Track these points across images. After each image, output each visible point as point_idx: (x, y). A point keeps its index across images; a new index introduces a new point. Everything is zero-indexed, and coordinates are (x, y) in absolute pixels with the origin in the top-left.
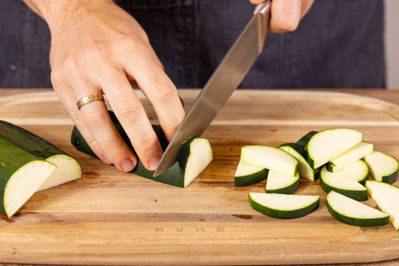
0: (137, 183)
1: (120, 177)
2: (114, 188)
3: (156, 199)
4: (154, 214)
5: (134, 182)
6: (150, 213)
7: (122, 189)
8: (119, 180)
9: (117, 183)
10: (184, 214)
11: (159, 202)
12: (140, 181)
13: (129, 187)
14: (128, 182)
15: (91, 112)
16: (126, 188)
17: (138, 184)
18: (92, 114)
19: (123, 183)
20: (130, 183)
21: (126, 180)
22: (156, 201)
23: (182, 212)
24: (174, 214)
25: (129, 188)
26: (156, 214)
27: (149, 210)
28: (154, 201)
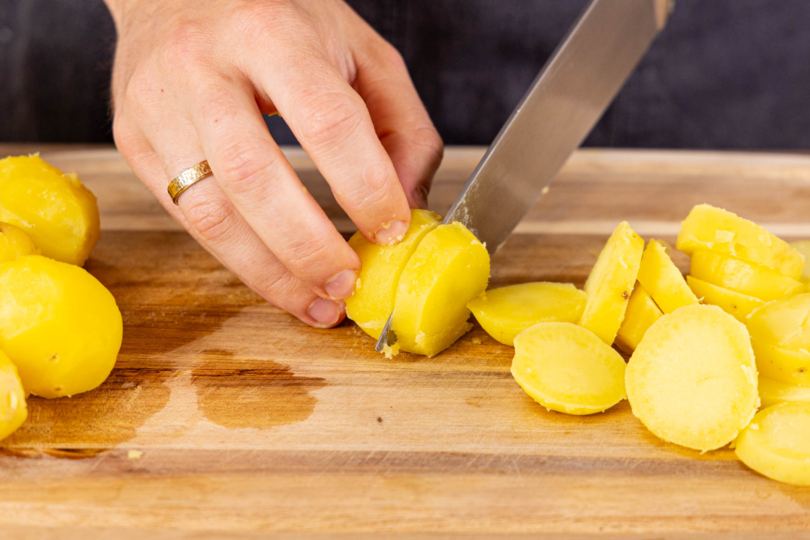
3: (380, 415)
4: (376, 453)
6: (367, 453)
10: (454, 454)
11: (386, 422)
12: (338, 371)
22: (380, 420)
24: (427, 453)
26: (383, 454)
27: (365, 443)
28: (377, 422)
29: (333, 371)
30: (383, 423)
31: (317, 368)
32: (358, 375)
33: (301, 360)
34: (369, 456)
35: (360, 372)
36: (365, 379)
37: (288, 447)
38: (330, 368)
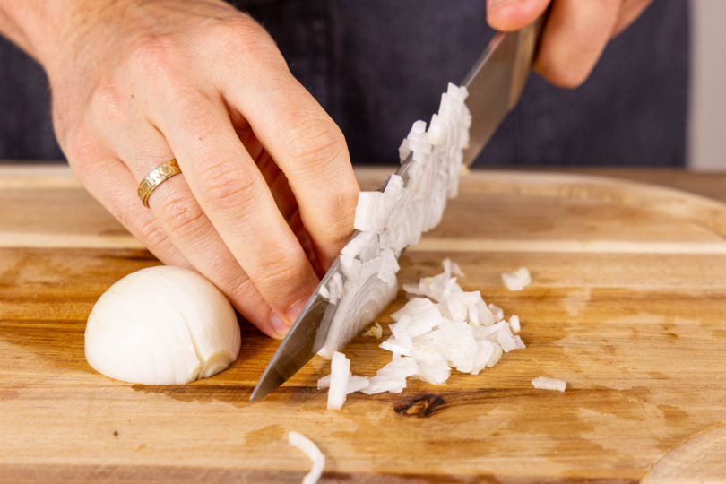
0: (74, 389)
1: (34, 374)
2: (16, 401)
3: (116, 428)
4: (106, 467)
5: (67, 386)
6: (97, 467)
7: (35, 403)
8: (32, 381)
9: (23, 390)
10: (184, 469)
11: (122, 436)
12: (82, 385)
13: (52, 398)
14: (53, 386)
15: (176, 201)
16: (45, 403)
17: (77, 393)
18: (179, 204)
19: (41, 390)
20: (55, 390)
21: (46, 382)
22: (116, 434)
23: (179, 463)
24: (158, 468)
25: (51, 402)
26: (113, 468)
27: (96, 456)
28: (112, 436)
29: (77, 385)
30: (119, 437)
31: (63, 382)
32: (102, 389)
33: (48, 374)
34: (99, 470)
35: (104, 386)
36: (109, 393)
37: (19, 461)
38: (75, 382)
